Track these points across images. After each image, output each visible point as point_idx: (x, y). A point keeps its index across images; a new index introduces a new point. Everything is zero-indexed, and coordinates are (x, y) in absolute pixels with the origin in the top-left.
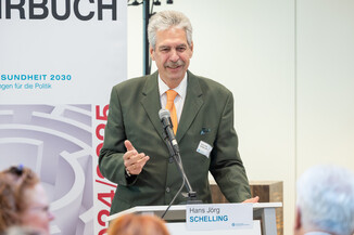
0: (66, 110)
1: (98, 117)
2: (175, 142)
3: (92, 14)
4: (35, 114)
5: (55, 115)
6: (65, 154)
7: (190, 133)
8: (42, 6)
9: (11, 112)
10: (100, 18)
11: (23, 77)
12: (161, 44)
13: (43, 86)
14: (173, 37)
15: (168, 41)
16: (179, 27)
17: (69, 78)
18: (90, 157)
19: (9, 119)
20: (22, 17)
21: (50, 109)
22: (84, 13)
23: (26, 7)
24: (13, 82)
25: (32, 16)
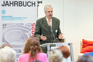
0: (26, 25)
1: (32, 26)
2: (52, 31)
3: (31, 5)
4: (20, 25)
5: (24, 25)
6: (26, 33)
7: (54, 28)
8: (21, 4)
9: (15, 25)
10: (32, 6)
11: (18, 18)
12: (48, 11)
13: (22, 20)
14: (50, 9)
15: (50, 10)
16: (51, 7)
17: (26, 18)
18: (31, 34)
19: (15, 26)
20: (17, 6)
21: (23, 24)
22: (29, 5)
23: (18, 4)
24: (16, 19)
25: (19, 6)
